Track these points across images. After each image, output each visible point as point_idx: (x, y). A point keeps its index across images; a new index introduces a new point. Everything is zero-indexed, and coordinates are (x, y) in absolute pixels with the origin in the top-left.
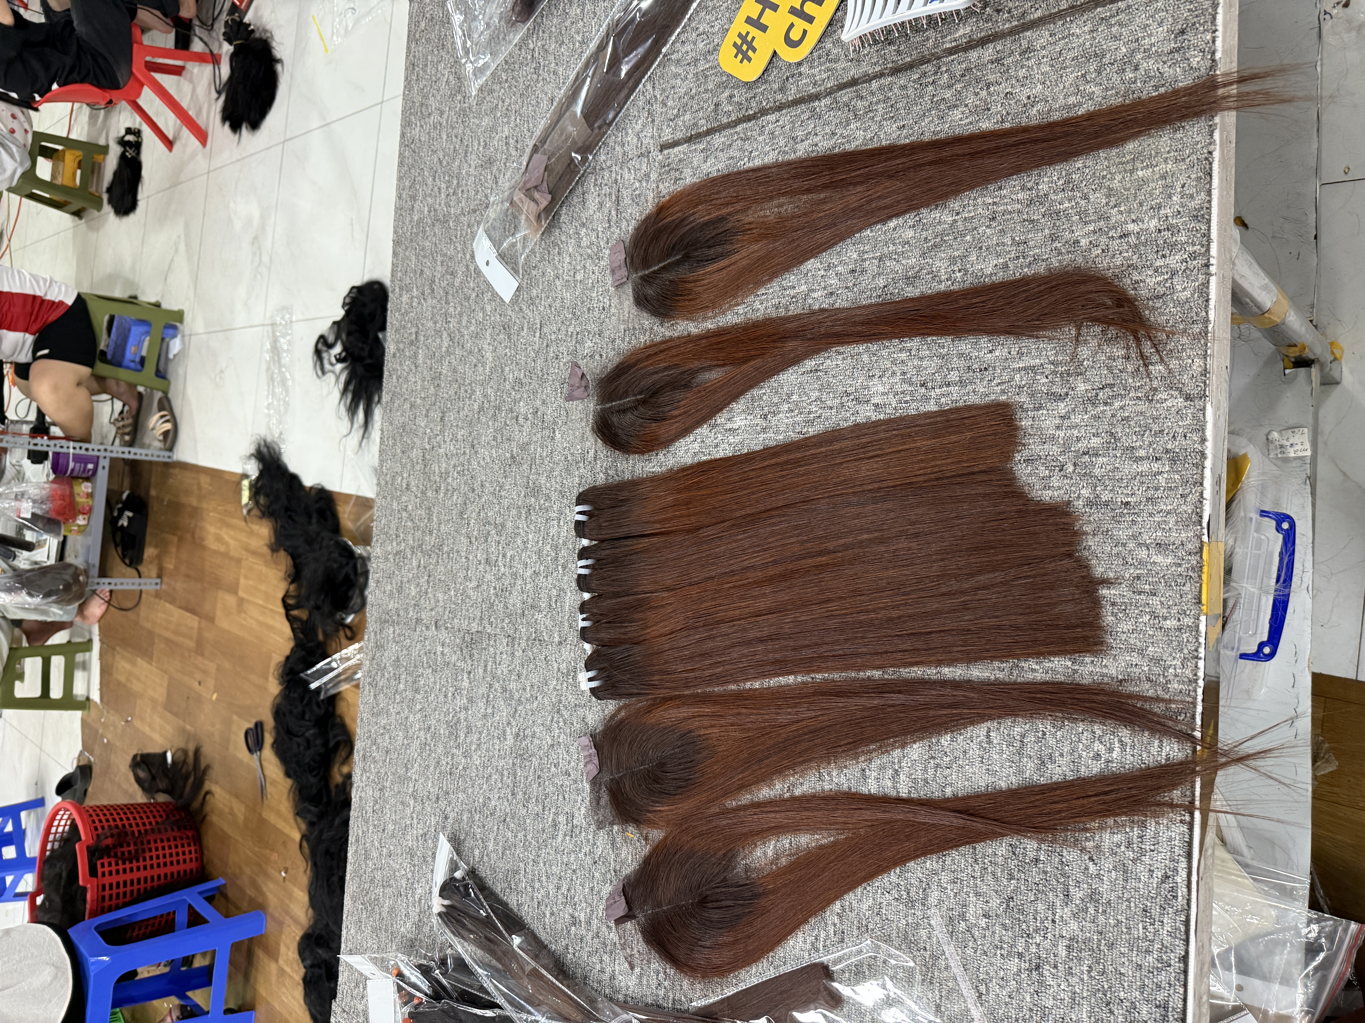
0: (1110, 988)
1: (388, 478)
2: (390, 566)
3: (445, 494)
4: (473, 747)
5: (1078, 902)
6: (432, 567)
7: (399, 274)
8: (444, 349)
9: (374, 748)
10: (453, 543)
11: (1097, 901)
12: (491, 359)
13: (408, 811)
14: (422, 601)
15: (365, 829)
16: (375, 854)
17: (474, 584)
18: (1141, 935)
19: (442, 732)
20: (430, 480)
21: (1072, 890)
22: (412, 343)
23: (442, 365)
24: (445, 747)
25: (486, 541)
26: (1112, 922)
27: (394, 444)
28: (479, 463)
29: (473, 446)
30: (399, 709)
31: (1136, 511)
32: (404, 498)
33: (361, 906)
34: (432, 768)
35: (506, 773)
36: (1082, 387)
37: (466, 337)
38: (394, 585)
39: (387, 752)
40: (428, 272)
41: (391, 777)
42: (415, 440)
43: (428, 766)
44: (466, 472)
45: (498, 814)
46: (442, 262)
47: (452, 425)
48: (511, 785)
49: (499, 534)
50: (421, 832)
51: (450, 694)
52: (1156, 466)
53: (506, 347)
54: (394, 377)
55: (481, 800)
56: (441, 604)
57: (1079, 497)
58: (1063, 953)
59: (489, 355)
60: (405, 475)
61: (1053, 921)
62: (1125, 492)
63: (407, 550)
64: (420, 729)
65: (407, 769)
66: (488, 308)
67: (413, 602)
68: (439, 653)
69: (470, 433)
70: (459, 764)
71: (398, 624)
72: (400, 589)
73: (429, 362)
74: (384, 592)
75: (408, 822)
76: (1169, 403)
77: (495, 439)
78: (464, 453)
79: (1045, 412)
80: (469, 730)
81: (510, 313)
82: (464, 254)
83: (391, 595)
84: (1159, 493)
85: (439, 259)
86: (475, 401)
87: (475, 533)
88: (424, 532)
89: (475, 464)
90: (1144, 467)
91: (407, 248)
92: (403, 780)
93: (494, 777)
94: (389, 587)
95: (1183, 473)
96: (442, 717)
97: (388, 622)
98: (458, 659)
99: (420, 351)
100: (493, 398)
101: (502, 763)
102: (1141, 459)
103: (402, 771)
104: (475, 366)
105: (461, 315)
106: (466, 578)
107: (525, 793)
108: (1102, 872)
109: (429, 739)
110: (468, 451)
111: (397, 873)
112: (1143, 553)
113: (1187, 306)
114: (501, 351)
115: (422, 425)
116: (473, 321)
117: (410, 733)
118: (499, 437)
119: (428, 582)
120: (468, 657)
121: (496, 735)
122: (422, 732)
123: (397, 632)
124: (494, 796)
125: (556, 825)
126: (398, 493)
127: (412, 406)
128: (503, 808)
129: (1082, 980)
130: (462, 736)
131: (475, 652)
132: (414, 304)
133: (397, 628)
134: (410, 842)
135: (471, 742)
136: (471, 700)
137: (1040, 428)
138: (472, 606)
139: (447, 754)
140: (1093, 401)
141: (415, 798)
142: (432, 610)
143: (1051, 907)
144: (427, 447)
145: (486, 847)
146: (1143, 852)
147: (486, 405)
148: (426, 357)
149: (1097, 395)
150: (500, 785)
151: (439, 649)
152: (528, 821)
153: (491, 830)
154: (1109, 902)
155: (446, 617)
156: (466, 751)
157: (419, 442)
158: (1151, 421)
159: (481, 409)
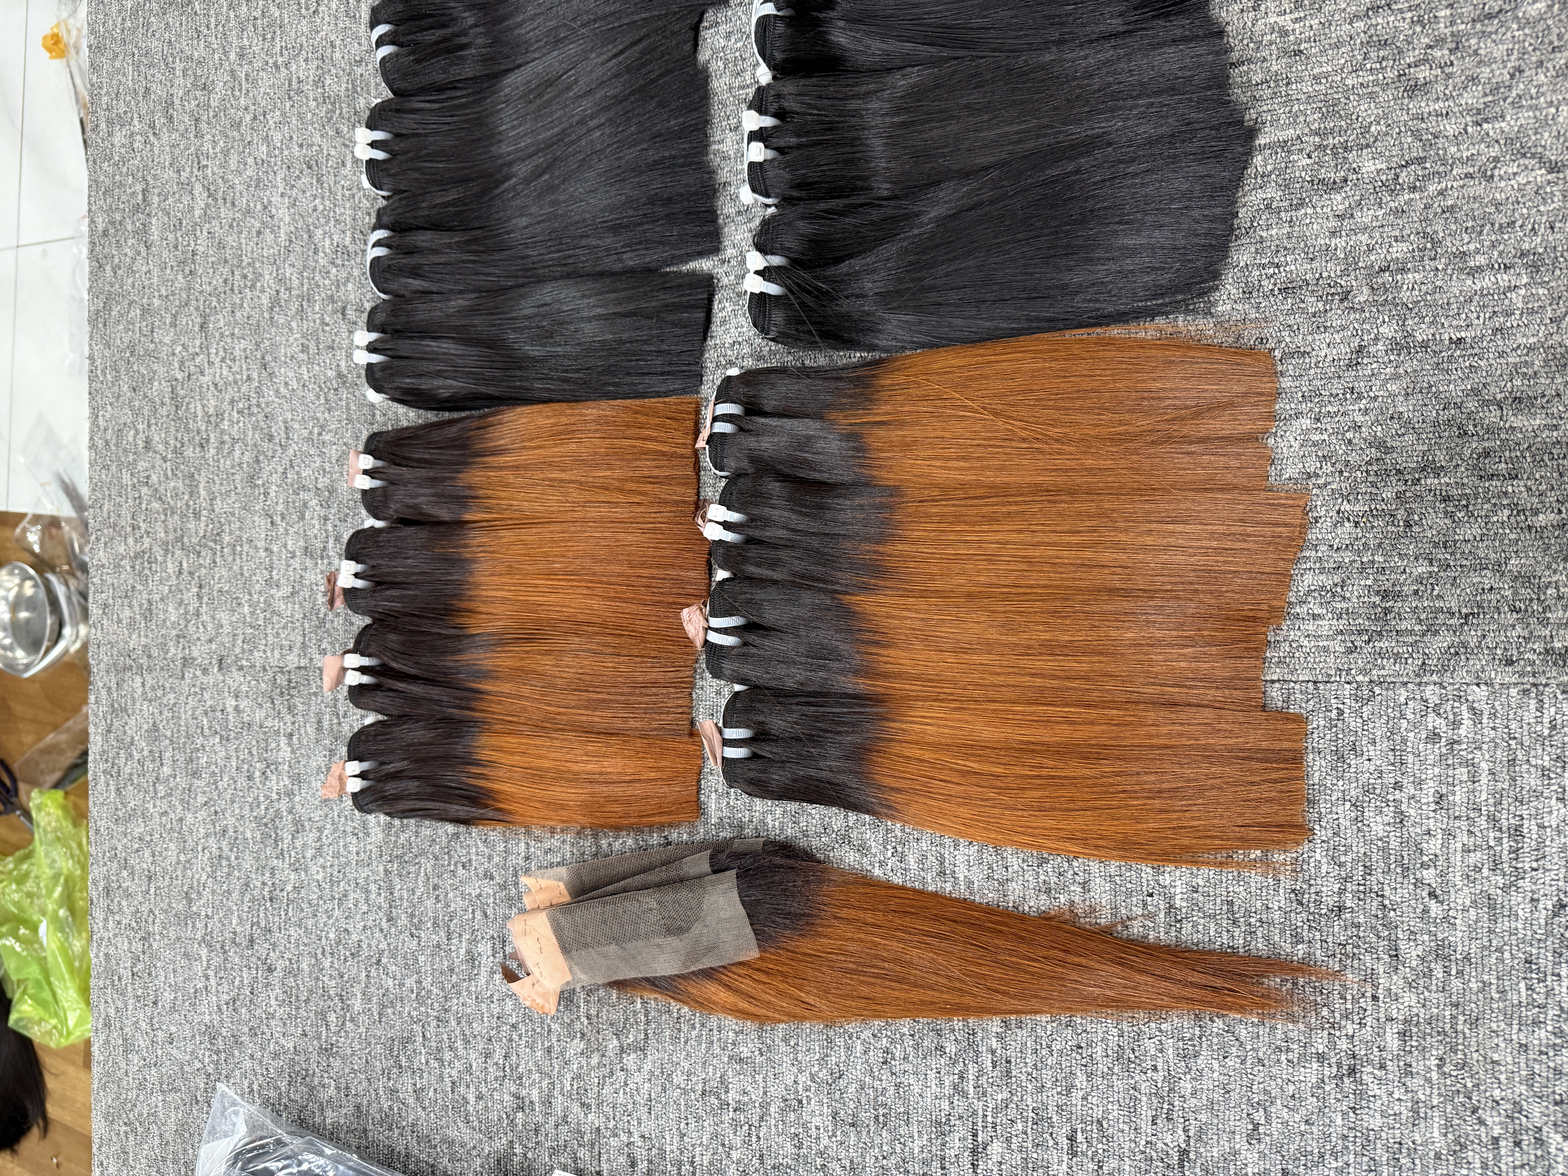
0: (1477, 1085)
1: (109, 435)
2: (127, 577)
3: (219, 450)
4: (309, 854)
5: (1414, 963)
6: (203, 571)
7: (105, 99)
8: (197, 213)
9: (125, 873)
10: (240, 529)
11: (1447, 958)
12: (287, 219)
13: (198, 968)
14: (191, 629)
15: (120, 1004)
16: (142, 1042)
17: (286, 590)
18: (1523, 999)
19: (248, 834)
20: (188, 431)
21: (1402, 945)
22: (137, 209)
23: (196, 238)
24: (257, 859)
25: (302, 517)
26: (1474, 985)
27: (117, 378)
28: (277, 391)
29: (264, 366)
30: (165, 807)
31: (1476, 351)
32: (142, 465)
33: (124, 1128)
34: (235, 895)
35: (373, 887)
36: (1369, 167)
37: (239, 188)
38: (137, 609)
39: (150, 878)
40: (158, 91)
41: (160, 917)
42: (155, 367)
43: (229, 892)
44: (255, 410)
45: (365, 953)
46: (185, 71)
47: (222, 335)
48: (385, 906)
49: (325, 504)
50: (226, 997)
51: (257, 774)
52: (1504, 279)
53: (315, 197)
54: (108, 268)
55: (332, 936)
56: (227, 629)
57: (1376, 339)
58: (1392, 1042)
59: (283, 213)
60: (140, 427)
61: (1375, 998)
62: (1454, 323)
63: (156, 548)
64: (207, 835)
65: (190, 901)
66: (277, 137)
67: (174, 632)
68: (230, 709)
69: (257, 344)
70: (285, 883)
71: (150, 670)
72: (148, 614)
73: (171, 236)
74: (119, 621)
75: (200, 985)
76: (1522, 179)
77: (305, 349)
78: (249, 378)
79: (1310, 211)
80: (298, 827)
81: (317, 139)
82: (225, 53)
83: (132, 624)
84: (1513, 321)
85: (179, 66)
86: (263, 291)
87: (280, 507)
88: (183, 516)
89: (269, 394)
90: (1486, 281)
91: (116, 56)
92: (186, 918)
93: (352, 896)
94: (127, 613)
95: (1553, 284)
96: (246, 811)
97: (130, 668)
98: (267, 716)
99: (154, 221)
100: (296, 283)
101: (365, 872)
102: (1479, 269)
103: (180, 906)
104: (259, 233)
105: (226, 153)
106: (269, 582)
107: (412, 916)
108: (1451, 913)
109: (226, 850)
110: (255, 375)
111: (186, 1068)
112: (1492, 416)
113: (1541, 26)
114: (305, 204)
115: (167, 340)
116: (250, 161)
117: (190, 843)
118: (312, 345)
119: (199, 597)
120: (284, 711)
121: (348, 829)
122: (212, 840)
123: (150, 682)
124: (356, 928)
125: (473, 959)
126: (131, 458)
127: (146, 311)
128: (374, 943)
129: (1429, 1080)
130: (287, 837)
131: (297, 701)
132: (136, 145)
133: (148, 678)
134: (206, 1014)
135: (304, 845)
136: (297, 779)
137: (1303, 238)
138: (285, 627)
139: (260, 870)
140: (1393, 187)
141: (209, 945)
142: (210, 641)
143: (1371, 978)
144: (179, 376)
145: (347, 1008)
146: (1519, 874)
147: (284, 295)
148: (165, 228)
149: (1397, 176)
150: (365, 908)
151: (231, 703)
152: (422, 959)
153: (355, 980)
154: (1467, 958)
155: (238, 650)
156: (297, 860)
157: (161, 370)
158: (1492, 209)
159: (275, 302)
